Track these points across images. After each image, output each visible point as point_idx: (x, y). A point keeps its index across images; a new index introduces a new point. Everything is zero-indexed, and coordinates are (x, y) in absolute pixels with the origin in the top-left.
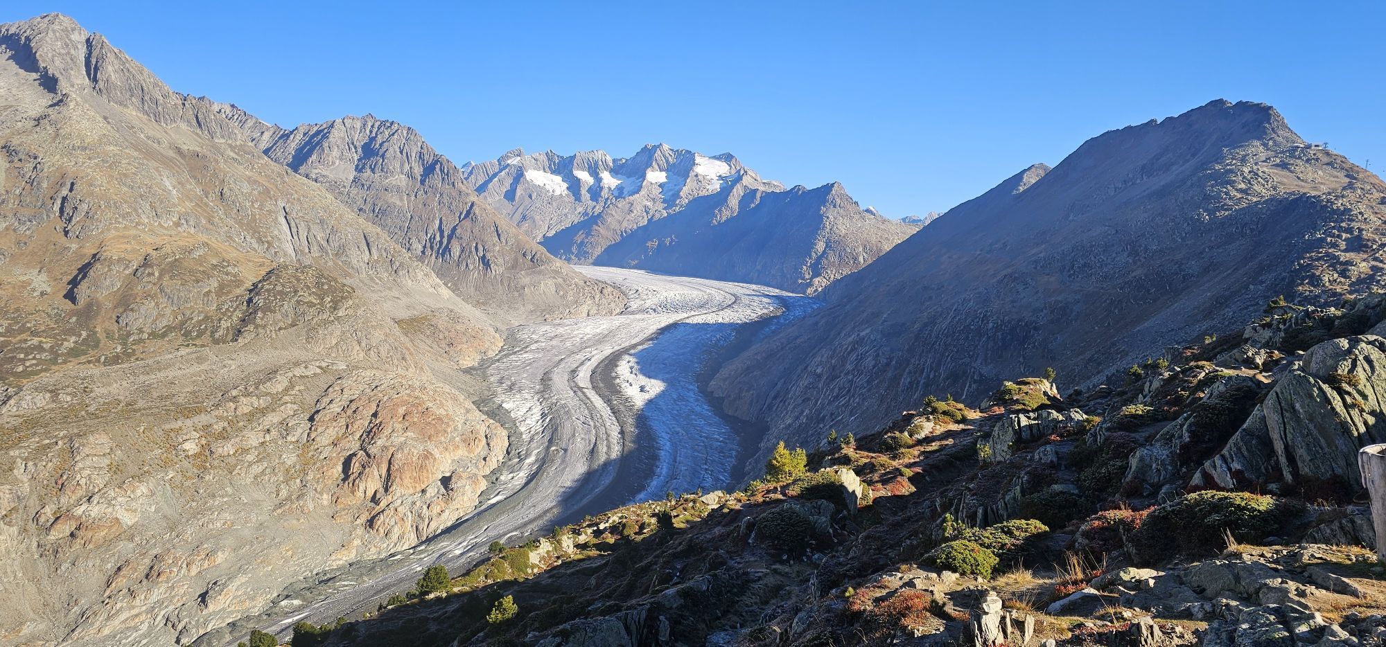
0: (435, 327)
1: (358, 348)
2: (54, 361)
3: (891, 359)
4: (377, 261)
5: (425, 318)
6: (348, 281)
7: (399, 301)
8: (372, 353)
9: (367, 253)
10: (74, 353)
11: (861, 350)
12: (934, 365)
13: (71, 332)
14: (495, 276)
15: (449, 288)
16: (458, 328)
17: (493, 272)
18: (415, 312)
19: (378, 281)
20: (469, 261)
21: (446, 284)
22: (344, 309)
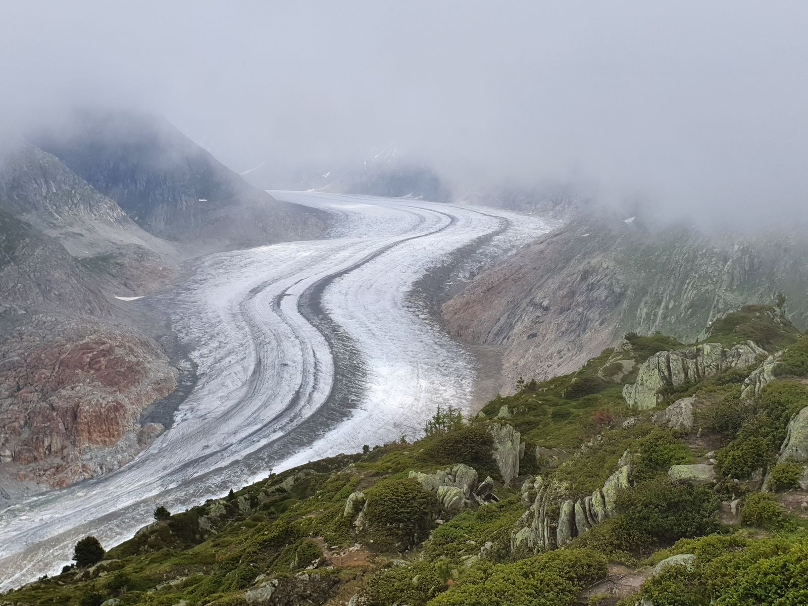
0: (122, 265)
1: (37, 290)
3: (626, 288)
4: (56, 194)
5: (111, 256)
6: (25, 217)
7: (81, 237)
8: (53, 295)
9: (44, 186)
11: (592, 279)
12: (674, 294)
14: (186, 208)
15: (135, 221)
16: (147, 265)
17: (184, 203)
18: (100, 250)
19: (57, 216)
20: (156, 192)
21: (133, 218)
22: (20, 248)
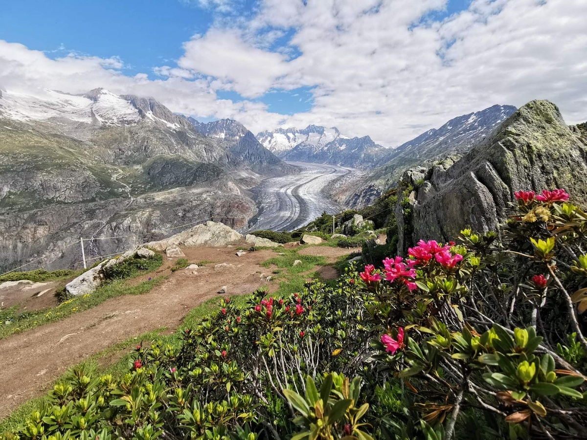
0: (246, 181)
1: (224, 187)
2: (145, 191)
4: (230, 162)
5: (244, 178)
6: (222, 168)
7: (236, 174)
8: (228, 188)
9: (228, 160)
10: (150, 189)
13: (149, 183)
14: (264, 166)
15: (250, 169)
16: (253, 181)
19: (230, 168)
20: (256, 162)
22: (220, 176)
